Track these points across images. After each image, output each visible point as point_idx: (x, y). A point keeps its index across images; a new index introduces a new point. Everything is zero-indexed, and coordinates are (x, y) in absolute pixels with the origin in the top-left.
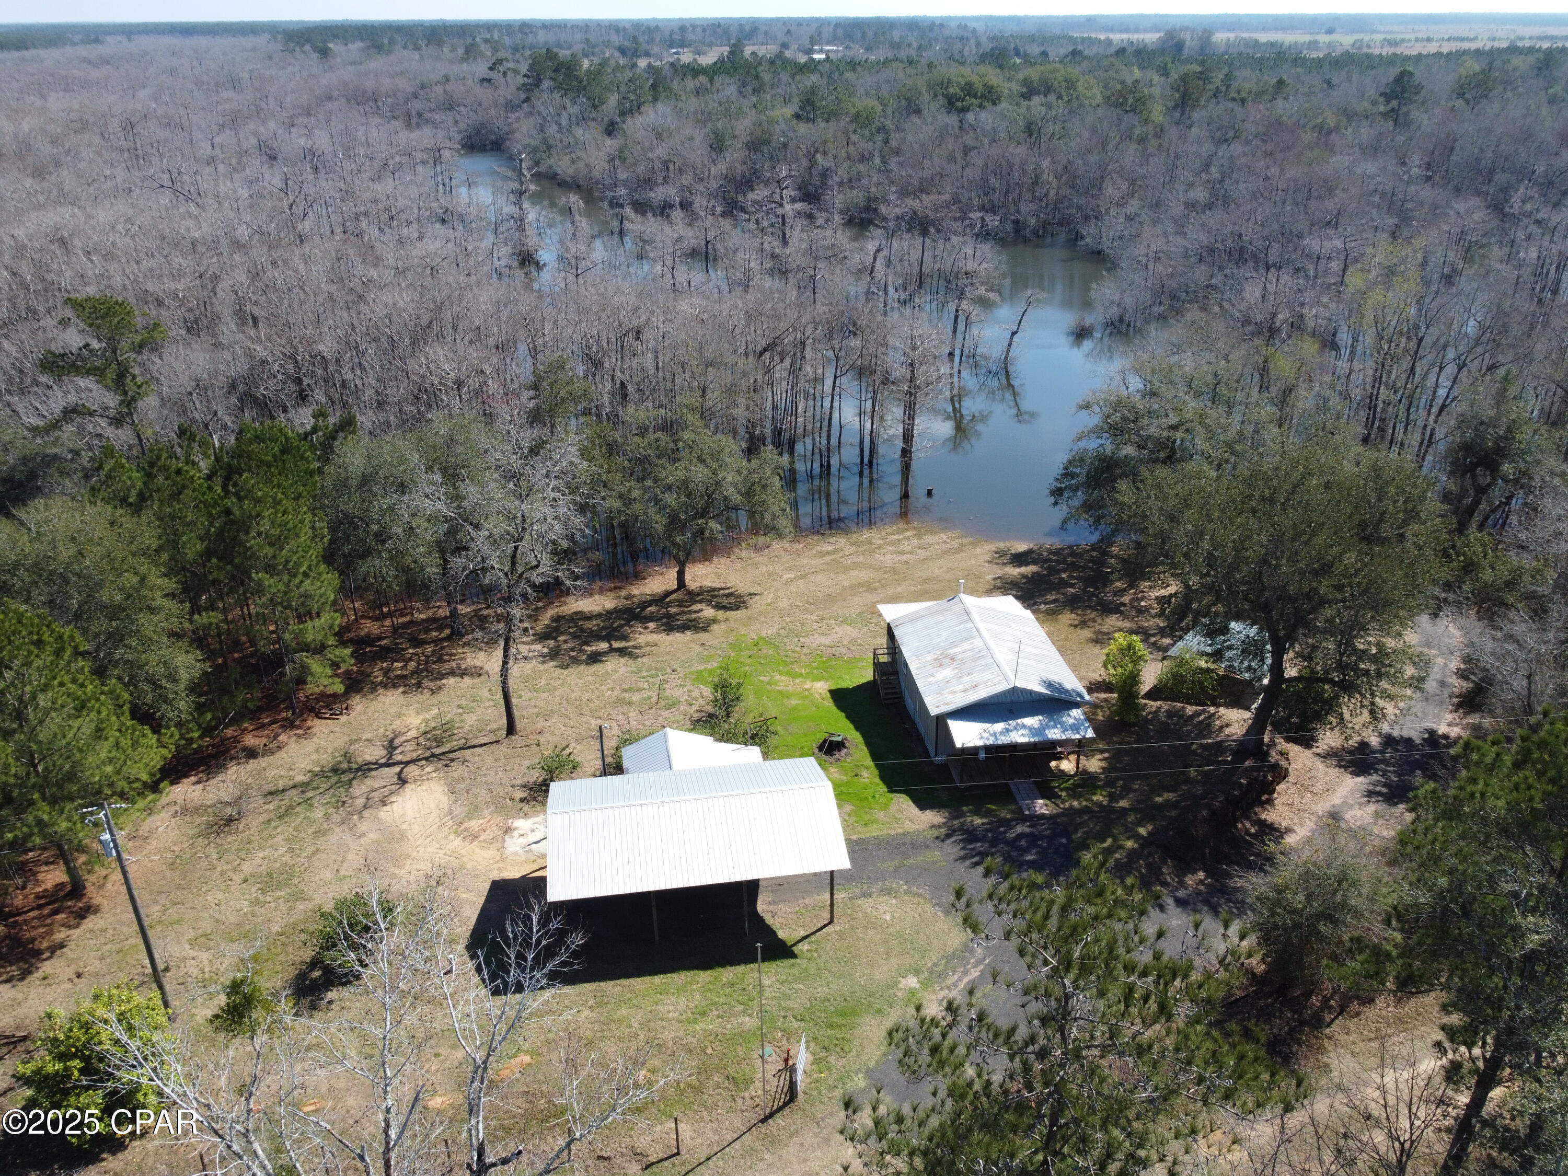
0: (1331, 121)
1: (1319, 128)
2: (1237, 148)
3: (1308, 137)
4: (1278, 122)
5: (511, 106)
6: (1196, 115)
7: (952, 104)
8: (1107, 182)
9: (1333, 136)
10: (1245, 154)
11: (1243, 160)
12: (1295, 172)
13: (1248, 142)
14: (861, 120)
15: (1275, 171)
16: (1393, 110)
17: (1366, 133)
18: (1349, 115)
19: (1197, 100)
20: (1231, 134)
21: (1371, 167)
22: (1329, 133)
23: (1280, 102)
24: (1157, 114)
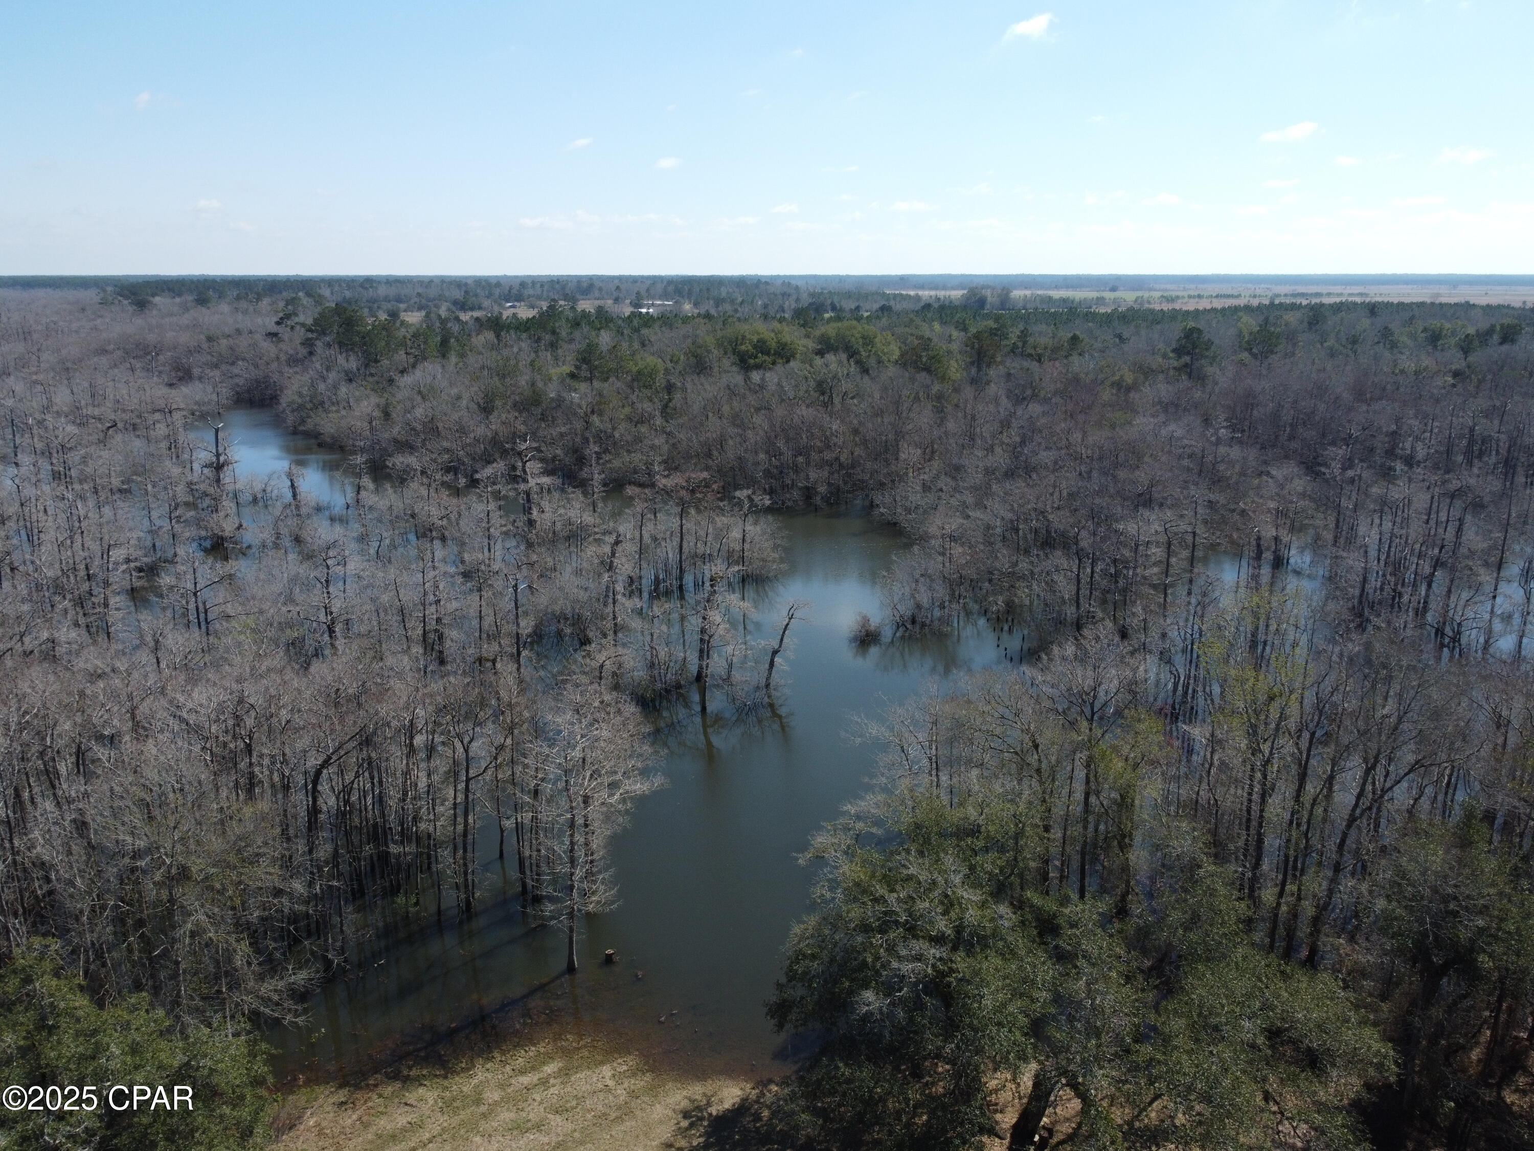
0: (1129, 379)
1: (1118, 385)
2: (1035, 408)
3: (1107, 395)
4: (1076, 380)
5: (293, 361)
6: (992, 372)
7: (745, 363)
8: (903, 445)
9: (1132, 395)
10: (1044, 414)
11: (1043, 421)
12: (1097, 437)
13: (1046, 400)
14: (642, 379)
15: (1077, 436)
16: (1186, 365)
17: (1163, 389)
18: (1146, 372)
19: (993, 357)
20: (1029, 392)
21: (1176, 429)
22: (1129, 389)
23: (1075, 359)
24: (955, 369)
